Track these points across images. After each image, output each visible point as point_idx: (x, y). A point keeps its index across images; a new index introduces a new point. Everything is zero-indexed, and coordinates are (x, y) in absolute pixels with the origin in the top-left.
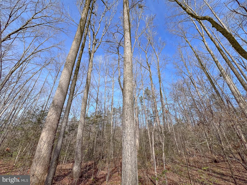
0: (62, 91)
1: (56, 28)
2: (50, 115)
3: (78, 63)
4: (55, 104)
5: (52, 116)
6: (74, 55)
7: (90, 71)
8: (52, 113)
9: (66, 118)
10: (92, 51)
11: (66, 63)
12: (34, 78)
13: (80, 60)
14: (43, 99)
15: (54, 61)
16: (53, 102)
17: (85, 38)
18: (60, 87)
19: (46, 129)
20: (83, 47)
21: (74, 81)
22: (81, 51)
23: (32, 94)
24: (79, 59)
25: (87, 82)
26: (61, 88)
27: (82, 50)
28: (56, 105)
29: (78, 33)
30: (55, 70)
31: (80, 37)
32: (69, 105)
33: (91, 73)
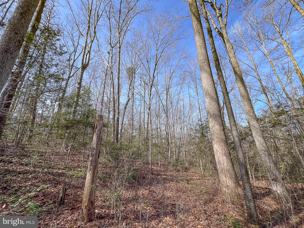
0: (212, 98)
1: (173, 42)
2: (213, 127)
3: (215, 55)
4: (212, 113)
5: (214, 127)
6: (203, 51)
7: (231, 55)
8: (213, 124)
9: (233, 125)
10: (220, 28)
11: (200, 66)
12: (180, 98)
13: (215, 50)
14: (195, 114)
15: (187, 73)
16: (208, 113)
17: (206, 19)
18: (207, 94)
19: (216, 141)
20: (210, 31)
21: (221, 80)
22: (211, 39)
23: (185, 113)
24: (213, 50)
25: (236, 73)
26: (209, 95)
27: (211, 36)
28: (213, 115)
29: (195, 23)
30: (192, 81)
31: (199, 26)
32: (229, 110)
33: (235, 57)
